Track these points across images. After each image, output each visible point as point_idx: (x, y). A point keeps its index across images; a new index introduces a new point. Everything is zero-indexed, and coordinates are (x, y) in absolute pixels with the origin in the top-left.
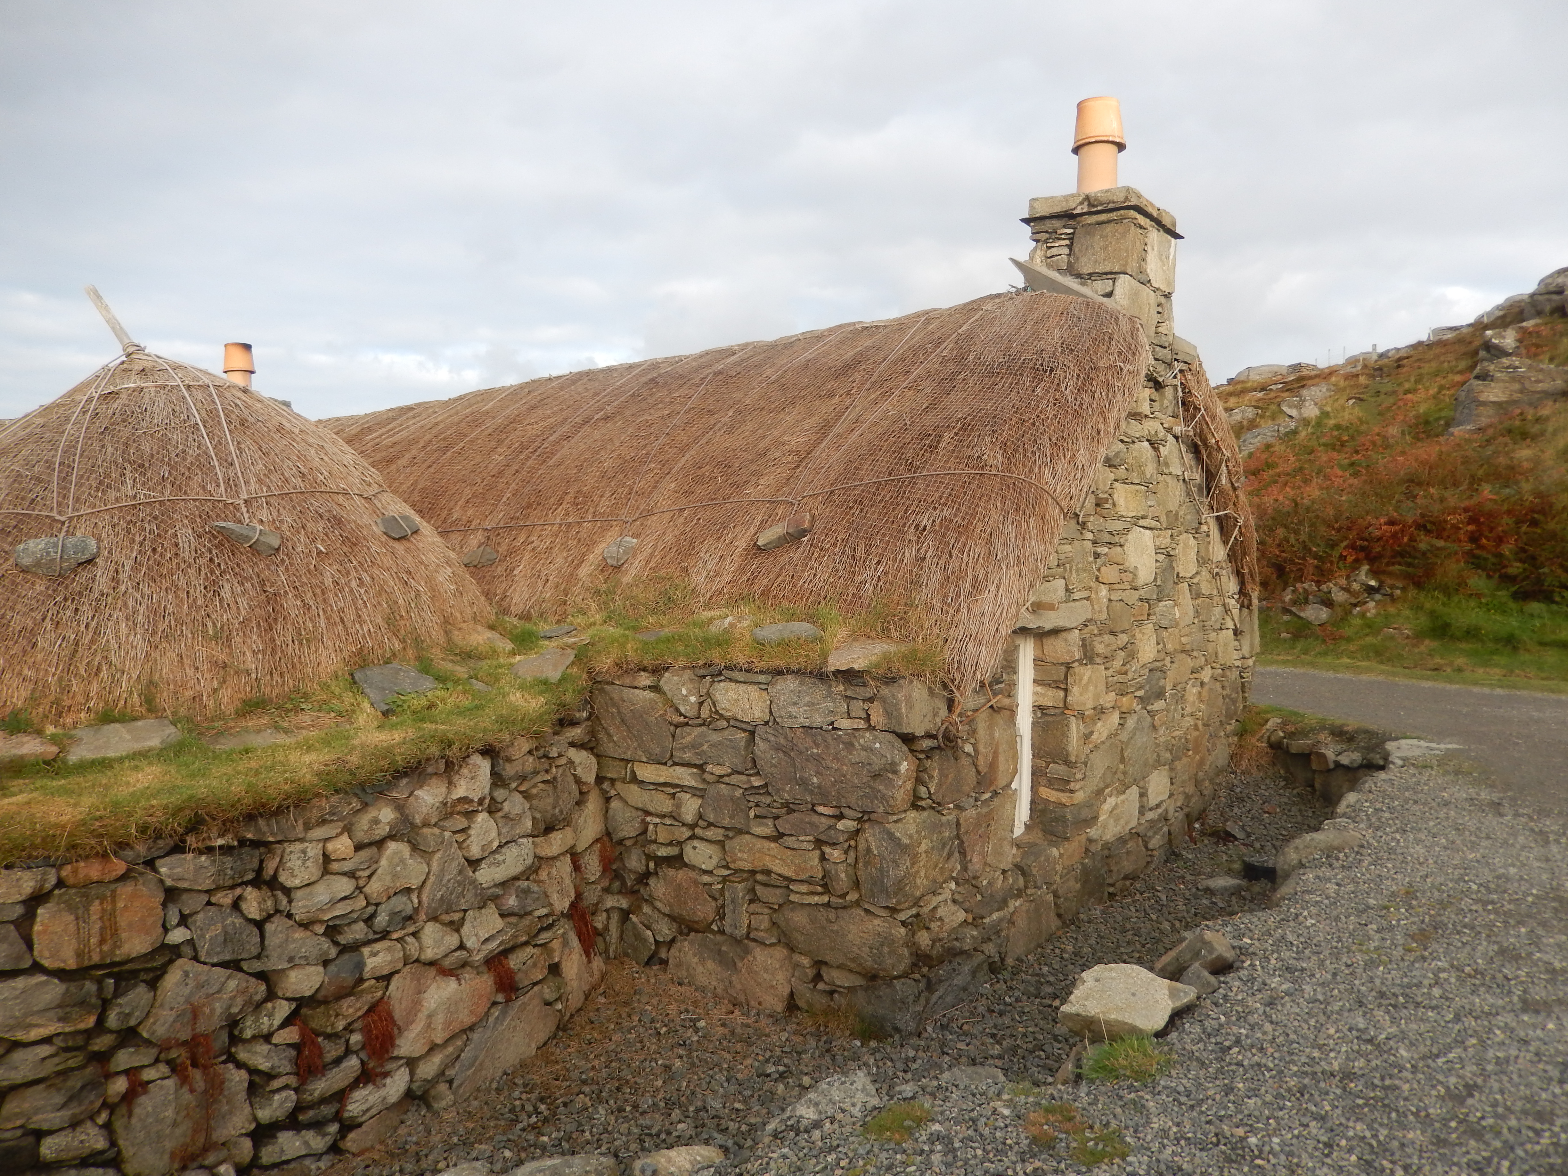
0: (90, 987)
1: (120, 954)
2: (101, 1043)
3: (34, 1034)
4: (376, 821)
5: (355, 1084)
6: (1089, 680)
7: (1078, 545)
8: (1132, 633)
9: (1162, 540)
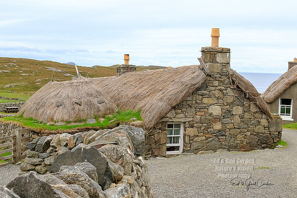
6: (191, 131)
7: (189, 109)
8: (209, 124)
9: (224, 108)
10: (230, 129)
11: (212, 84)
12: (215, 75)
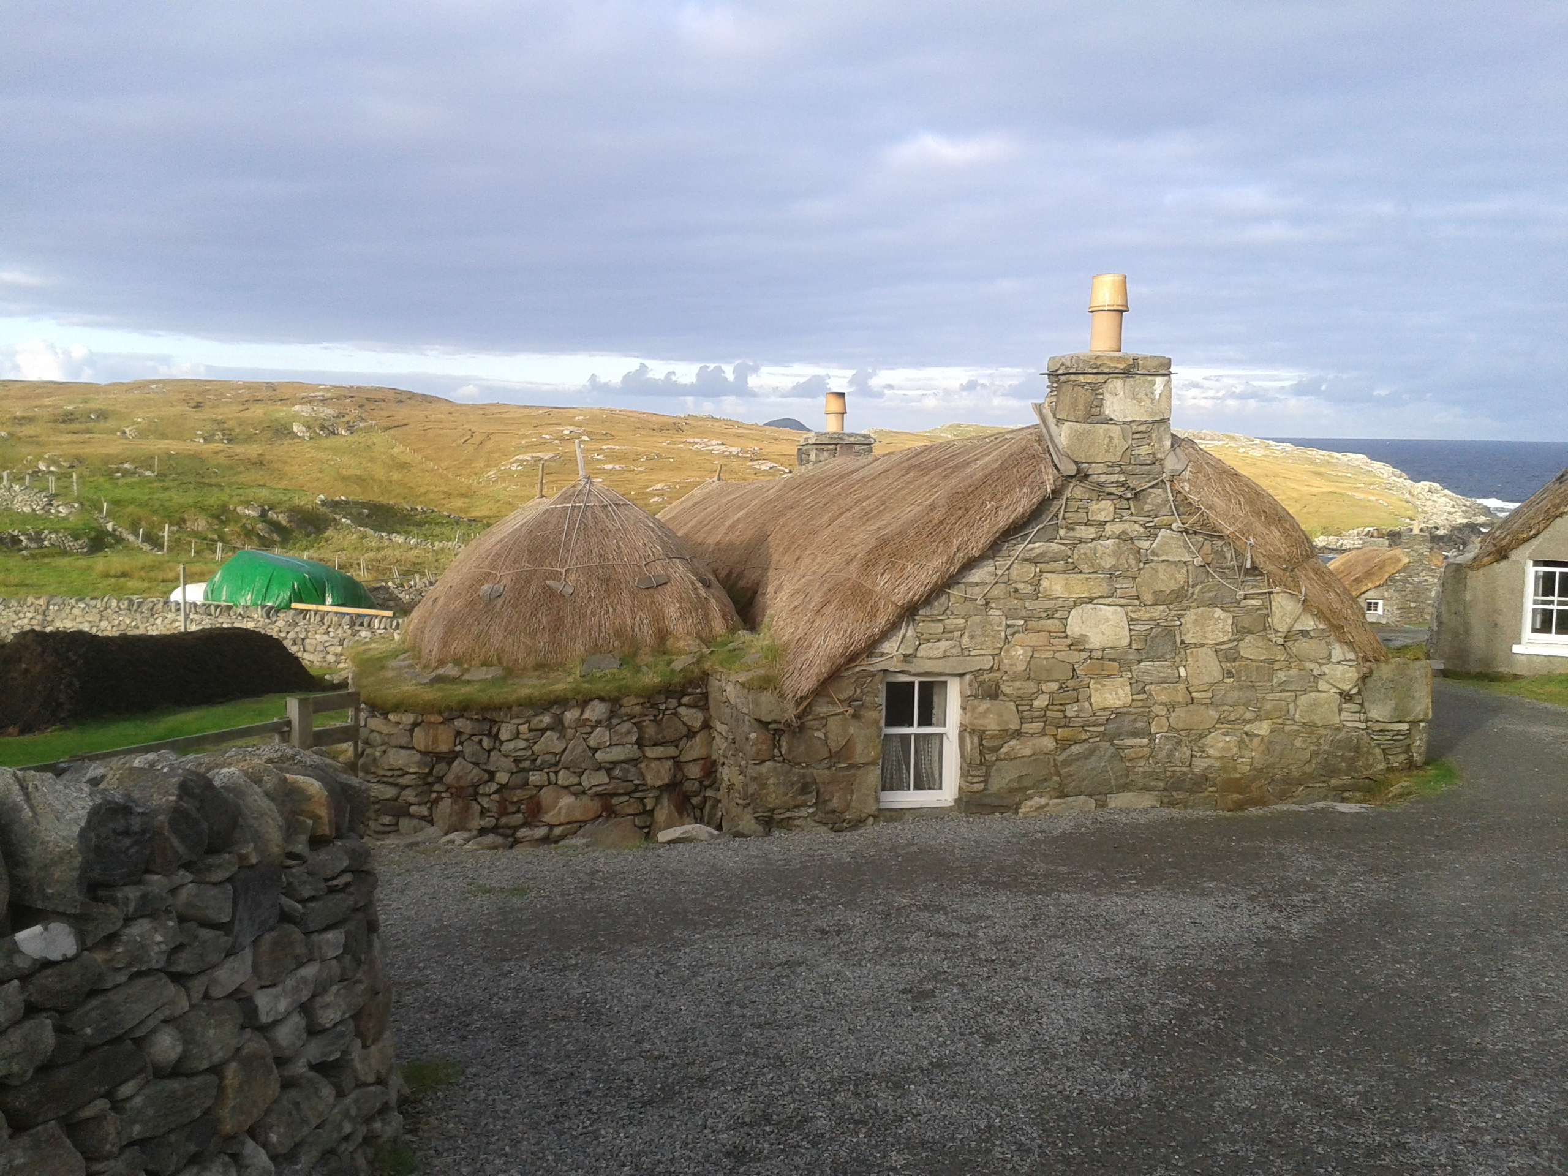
0: (429, 759)
1: (438, 750)
2: (430, 780)
3: (411, 770)
4: (541, 721)
5: (523, 825)
6: (988, 710)
7: (977, 619)
8: (1070, 683)
9: (1143, 614)
10: (1171, 707)
11: (1082, 515)
12: (1098, 474)
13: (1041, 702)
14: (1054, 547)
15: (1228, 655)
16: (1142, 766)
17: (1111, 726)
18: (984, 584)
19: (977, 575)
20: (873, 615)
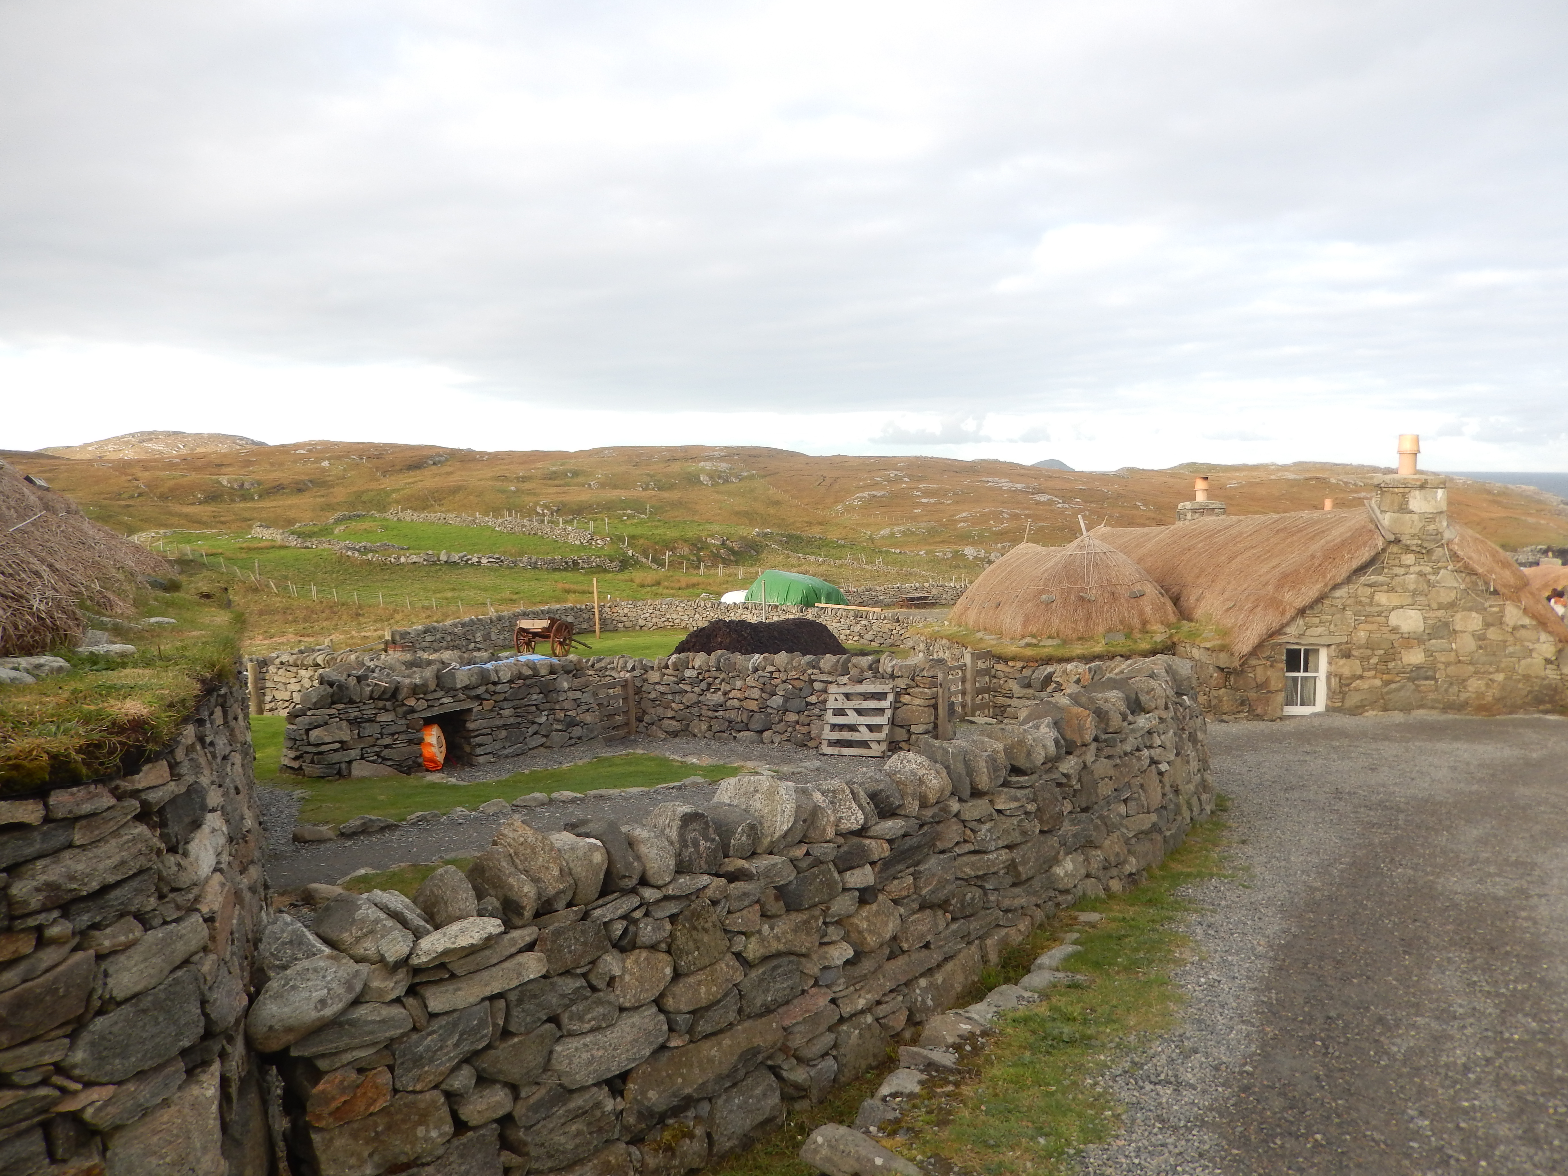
6: (1344, 664)
7: (1338, 616)
8: (1391, 651)
9: (1432, 614)
10: (1447, 664)
11: (1397, 561)
12: (1406, 540)
13: (1374, 660)
14: (1381, 579)
15: (1480, 638)
16: (1431, 696)
17: (1414, 674)
18: (1342, 597)
19: (1338, 593)
20: (1283, 613)
